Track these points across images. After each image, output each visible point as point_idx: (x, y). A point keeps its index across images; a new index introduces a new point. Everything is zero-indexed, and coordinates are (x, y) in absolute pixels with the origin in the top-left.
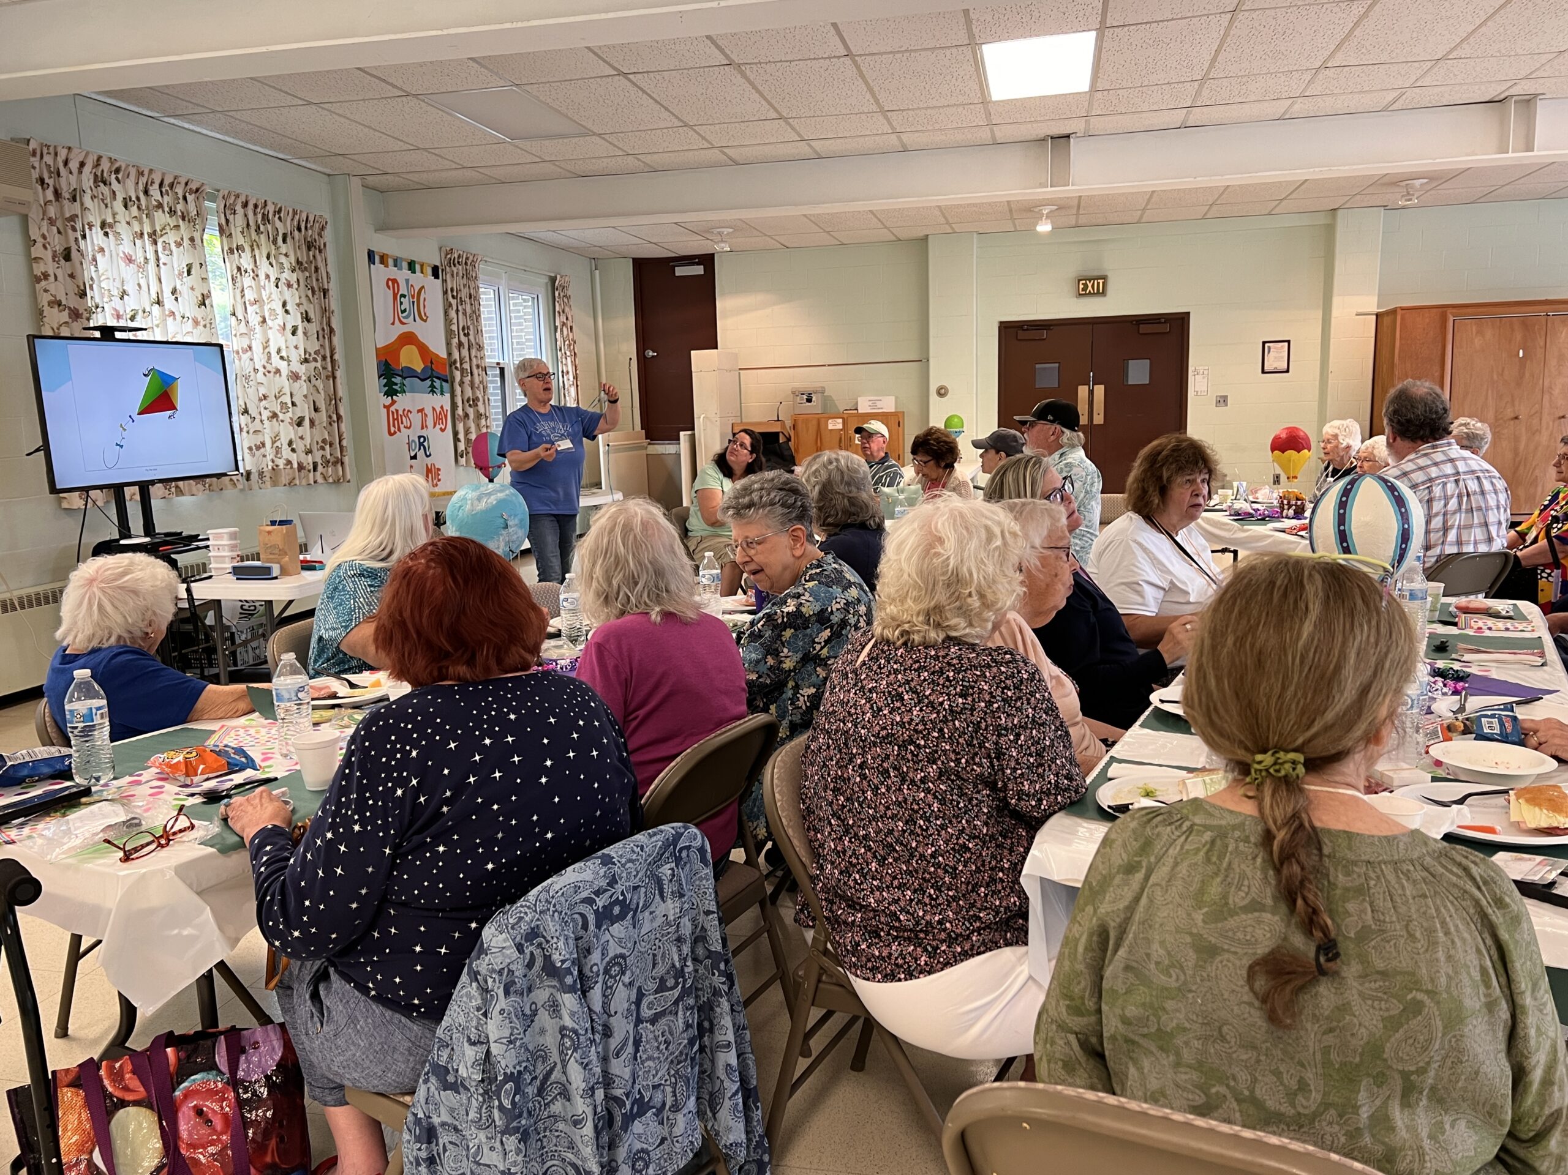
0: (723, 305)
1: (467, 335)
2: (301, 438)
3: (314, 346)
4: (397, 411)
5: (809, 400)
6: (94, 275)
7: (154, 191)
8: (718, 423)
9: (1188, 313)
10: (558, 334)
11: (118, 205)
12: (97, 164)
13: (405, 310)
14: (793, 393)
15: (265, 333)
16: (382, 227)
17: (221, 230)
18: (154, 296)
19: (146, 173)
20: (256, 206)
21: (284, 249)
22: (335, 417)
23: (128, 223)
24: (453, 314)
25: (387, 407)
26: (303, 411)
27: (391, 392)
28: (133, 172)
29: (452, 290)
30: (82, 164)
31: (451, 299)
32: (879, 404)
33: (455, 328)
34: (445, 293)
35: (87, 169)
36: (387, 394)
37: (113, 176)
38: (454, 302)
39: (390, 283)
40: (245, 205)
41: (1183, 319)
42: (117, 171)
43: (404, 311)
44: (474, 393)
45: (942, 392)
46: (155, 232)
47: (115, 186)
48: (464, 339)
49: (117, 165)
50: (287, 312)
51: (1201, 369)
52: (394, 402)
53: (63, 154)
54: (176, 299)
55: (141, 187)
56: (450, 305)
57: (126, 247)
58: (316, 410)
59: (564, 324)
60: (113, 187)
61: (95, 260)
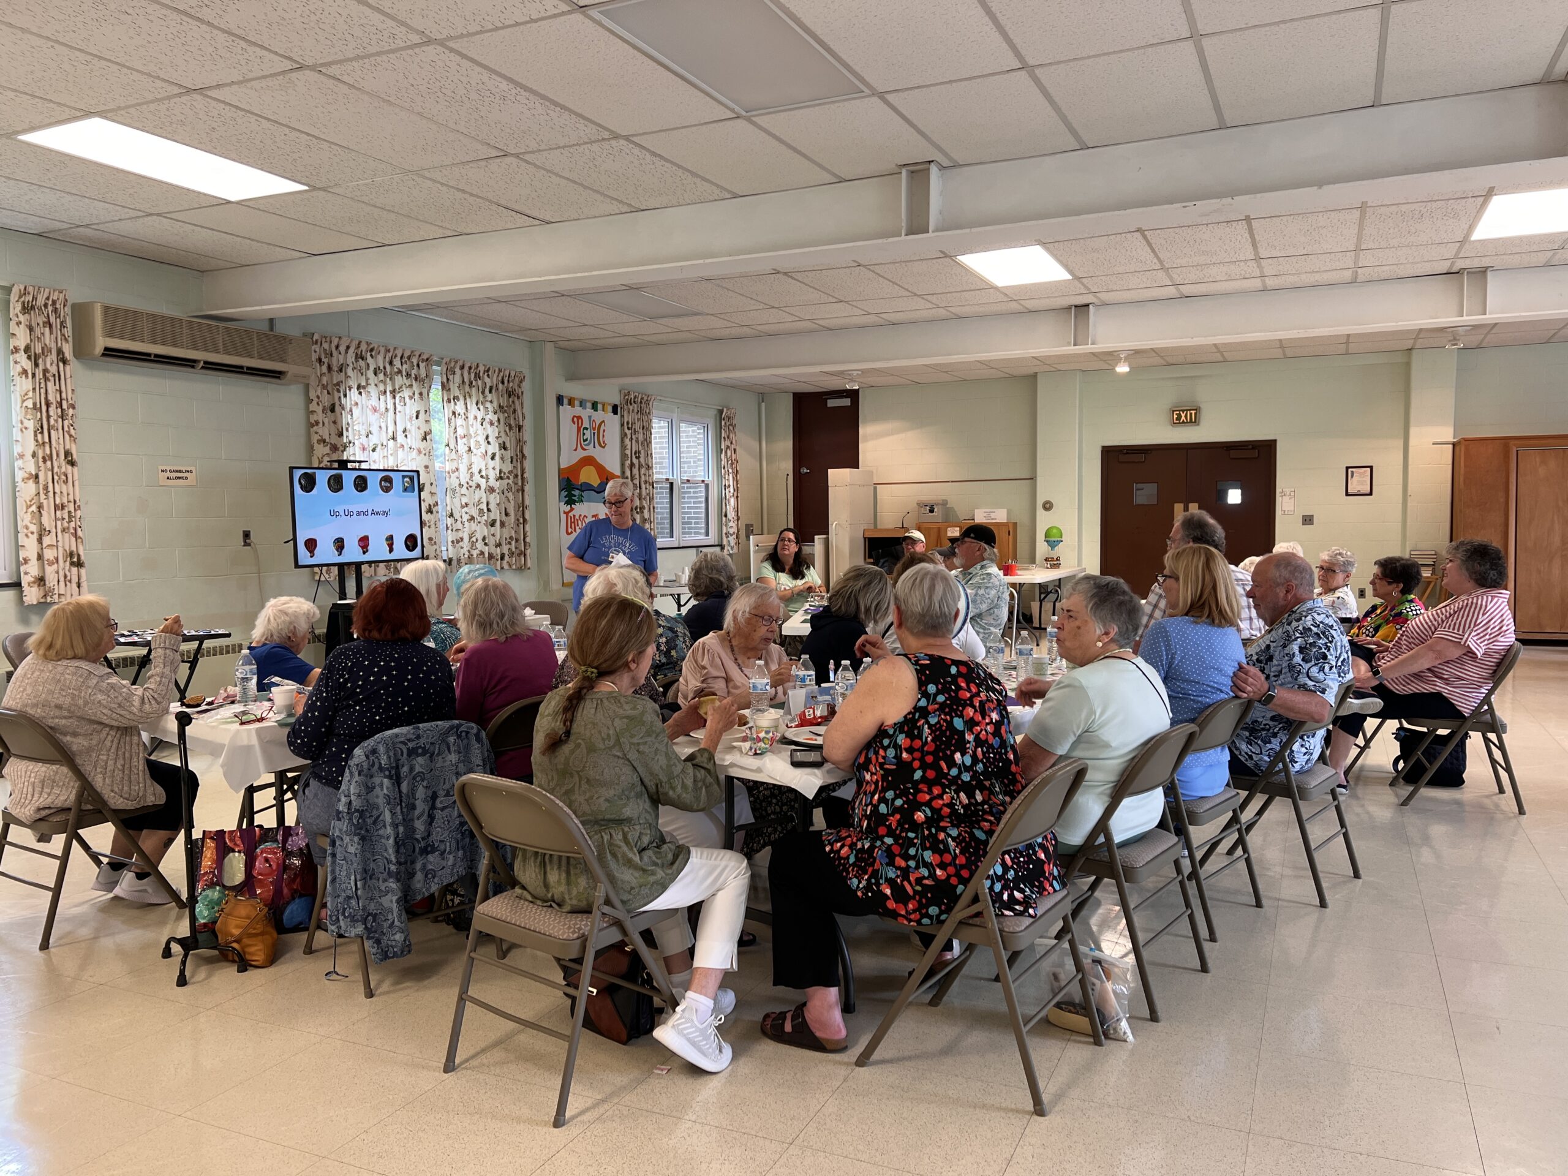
0: (865, 430)
1: (638, 458)
2: (493, 535)
3: (508, 467)
4: (574, 516)
5: (932, 511)
6: (350, 421)
7: (397, 362)
8: (848, 529)
9: (1275, 441)
10: (723, 456)
11: (370, 373)
12: (358, 346)
13: (587, 440)
14: (918, 504)
15: (470, 458)
16: (571, 377)
17: (443, 386)
18: (391, 434)
19: (392, 350)
20: (470, 368)
21: (489, 397)
22: (521, 521)
23: (376, 385)
24: (627, 442)
25: (567, 513)
26: (496, 515)
27: (570, 502)
28: (382, 350)
29: (628, 423)
30: (348, 347)
31: (626, 430)
32: (993, 515)
33: (628, 452)
34: (622, 425)
35: (351, 350)
36: (567, 503)
37: (369, 354)
38: (628, 432)
39: (575, 419)
40: (462, 368)
41: (1270, 446)
42: (372, 350)
43: (585, 441)
44: (641, 503)
45: (1048, 506)
46: (394, 391)
47: (370, 360)
48: (635, 461)
49: (371, 346)
50: (489, 443)
51: (1287, 491)
52: (572, 509)
53: (335, 341)
54: (406, 436)
55: (387, 359)
56: (626, 435)
57: (373, 402)
58: (507, 514)
59: (728, 447)
60: (368, 361)
61: (351, 411)
